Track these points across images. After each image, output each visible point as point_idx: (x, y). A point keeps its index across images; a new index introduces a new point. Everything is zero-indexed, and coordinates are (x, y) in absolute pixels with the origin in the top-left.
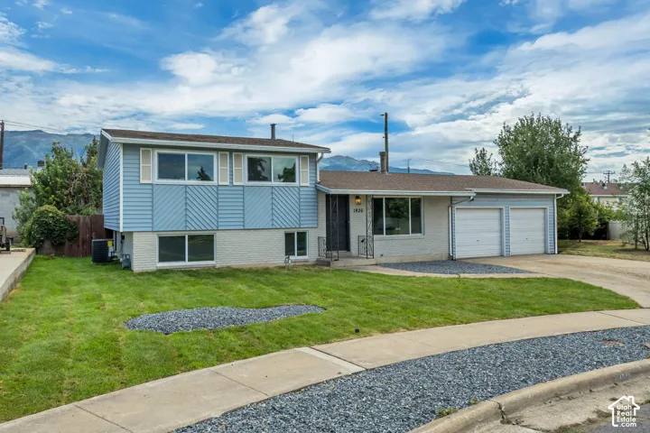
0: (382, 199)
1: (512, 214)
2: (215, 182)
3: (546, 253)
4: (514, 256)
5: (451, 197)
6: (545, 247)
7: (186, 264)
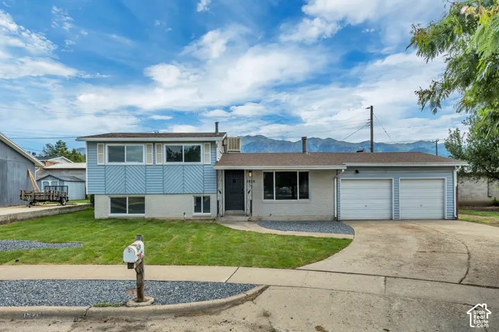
0: (272, 173)
1: (401, 184)
2: (143, 163)
3: (444, 219)
4: (403, 220)
5: (337, 170)
6: (444, 214)
7: (127, 215)
